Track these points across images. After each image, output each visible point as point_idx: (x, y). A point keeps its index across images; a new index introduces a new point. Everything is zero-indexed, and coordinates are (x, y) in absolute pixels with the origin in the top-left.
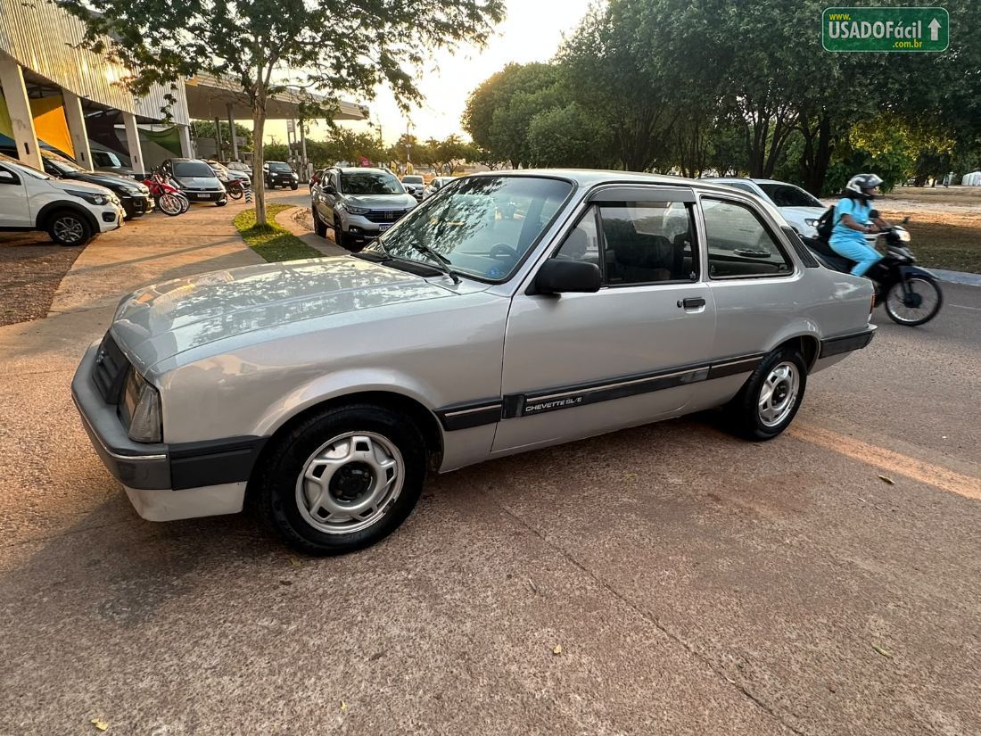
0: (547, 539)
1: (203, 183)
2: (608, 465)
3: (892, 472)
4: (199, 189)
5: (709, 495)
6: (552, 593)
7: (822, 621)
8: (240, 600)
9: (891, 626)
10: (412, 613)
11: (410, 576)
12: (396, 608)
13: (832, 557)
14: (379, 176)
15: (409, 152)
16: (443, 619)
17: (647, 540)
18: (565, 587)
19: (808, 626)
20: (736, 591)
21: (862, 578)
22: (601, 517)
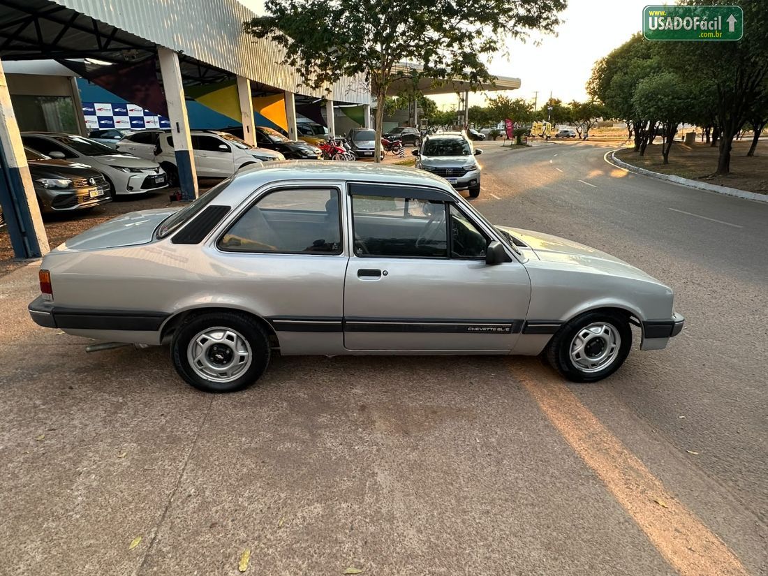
15: (551, 113)
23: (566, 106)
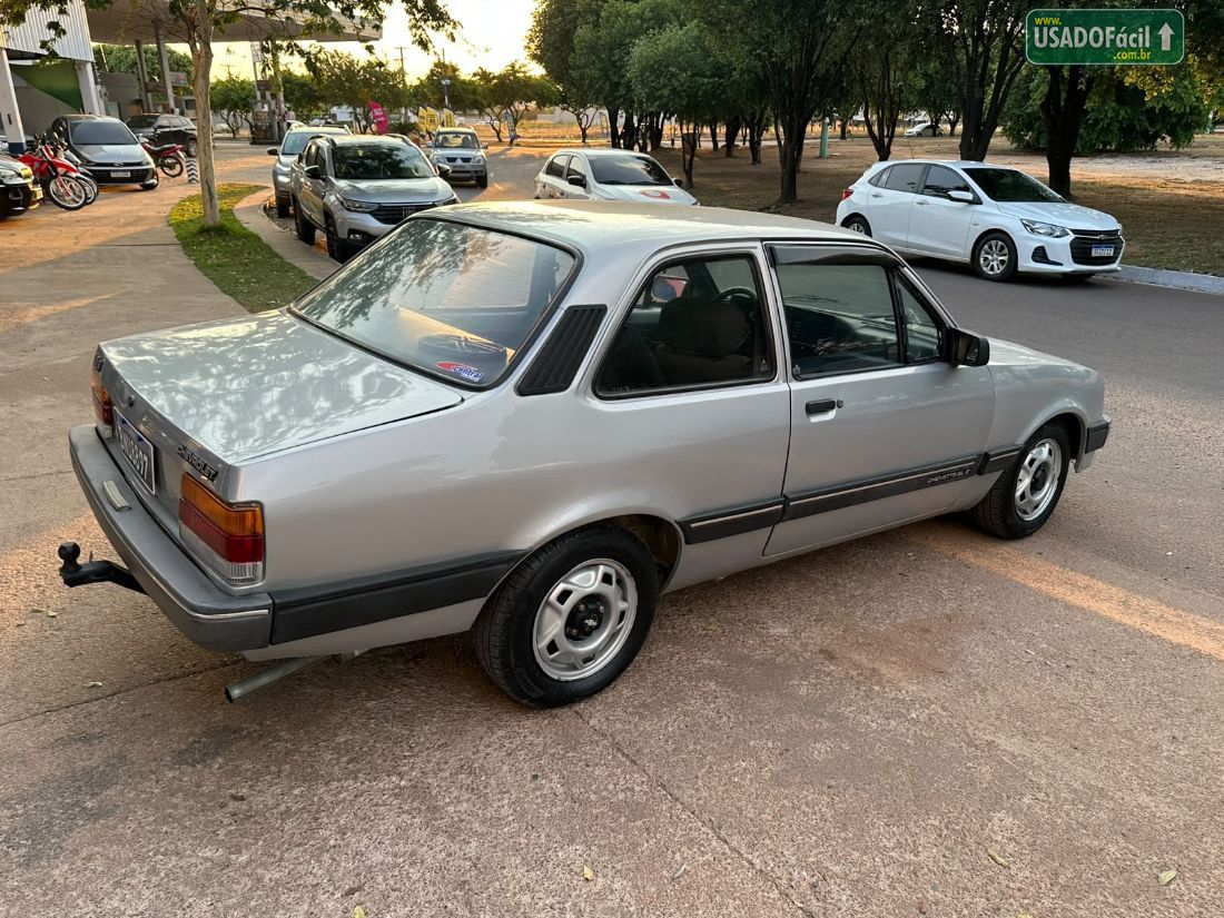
0: (592, 722)
1: (119, 156)
2: (690, 611)
3: (1083, 609)
4: (112, 165)
5: (821, 651)
6: (588, 797)
7: (933, 822)
8: (176, 825)
9: (1019, 826)
10: (402, 832)
11: (403, 783)
12: (382, 828)
13: (968, 735)
14: (392, 149)
15: (447, 90)
16: (441, 838)
17: (725, 719)
18: (606, 789)
19: (914, 829)
20: (830, 787)
21: (1000, 762)
22: (668, 688)
23: (467, 78)
